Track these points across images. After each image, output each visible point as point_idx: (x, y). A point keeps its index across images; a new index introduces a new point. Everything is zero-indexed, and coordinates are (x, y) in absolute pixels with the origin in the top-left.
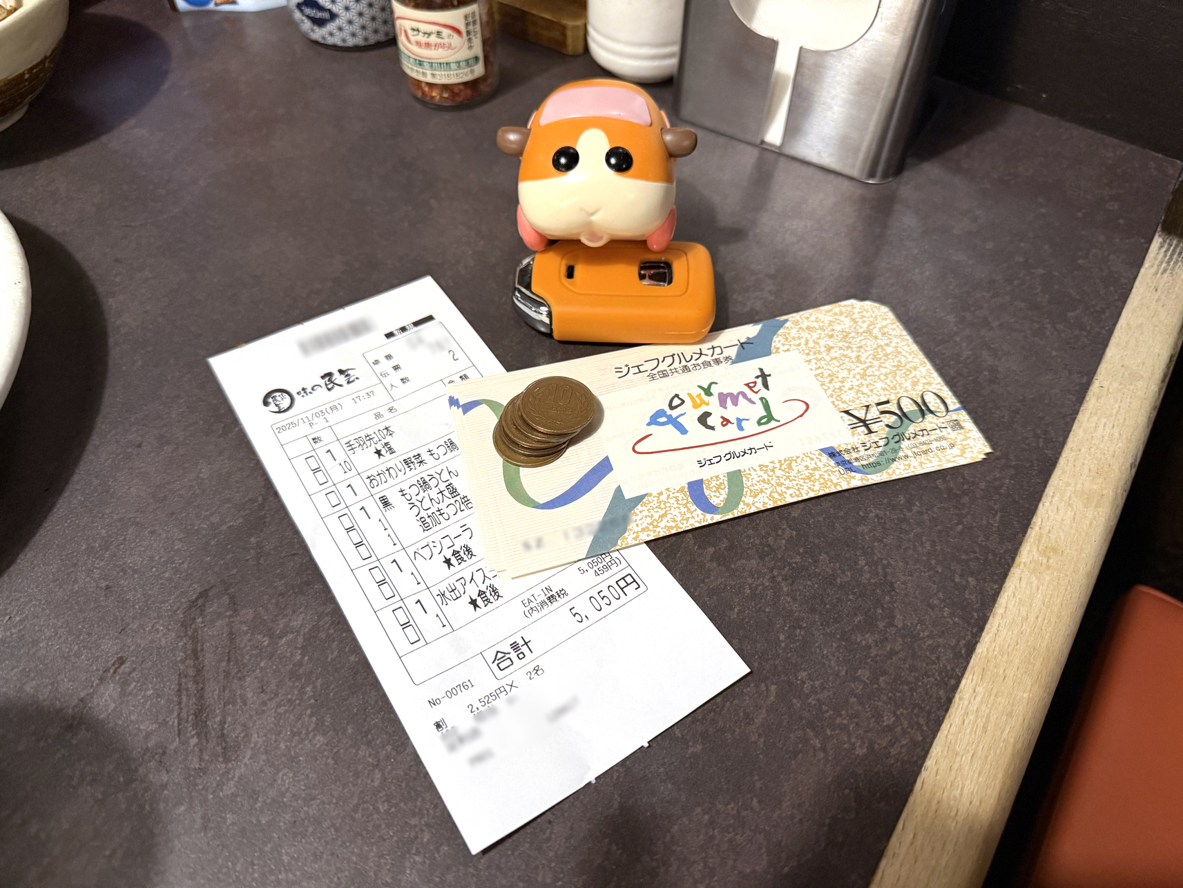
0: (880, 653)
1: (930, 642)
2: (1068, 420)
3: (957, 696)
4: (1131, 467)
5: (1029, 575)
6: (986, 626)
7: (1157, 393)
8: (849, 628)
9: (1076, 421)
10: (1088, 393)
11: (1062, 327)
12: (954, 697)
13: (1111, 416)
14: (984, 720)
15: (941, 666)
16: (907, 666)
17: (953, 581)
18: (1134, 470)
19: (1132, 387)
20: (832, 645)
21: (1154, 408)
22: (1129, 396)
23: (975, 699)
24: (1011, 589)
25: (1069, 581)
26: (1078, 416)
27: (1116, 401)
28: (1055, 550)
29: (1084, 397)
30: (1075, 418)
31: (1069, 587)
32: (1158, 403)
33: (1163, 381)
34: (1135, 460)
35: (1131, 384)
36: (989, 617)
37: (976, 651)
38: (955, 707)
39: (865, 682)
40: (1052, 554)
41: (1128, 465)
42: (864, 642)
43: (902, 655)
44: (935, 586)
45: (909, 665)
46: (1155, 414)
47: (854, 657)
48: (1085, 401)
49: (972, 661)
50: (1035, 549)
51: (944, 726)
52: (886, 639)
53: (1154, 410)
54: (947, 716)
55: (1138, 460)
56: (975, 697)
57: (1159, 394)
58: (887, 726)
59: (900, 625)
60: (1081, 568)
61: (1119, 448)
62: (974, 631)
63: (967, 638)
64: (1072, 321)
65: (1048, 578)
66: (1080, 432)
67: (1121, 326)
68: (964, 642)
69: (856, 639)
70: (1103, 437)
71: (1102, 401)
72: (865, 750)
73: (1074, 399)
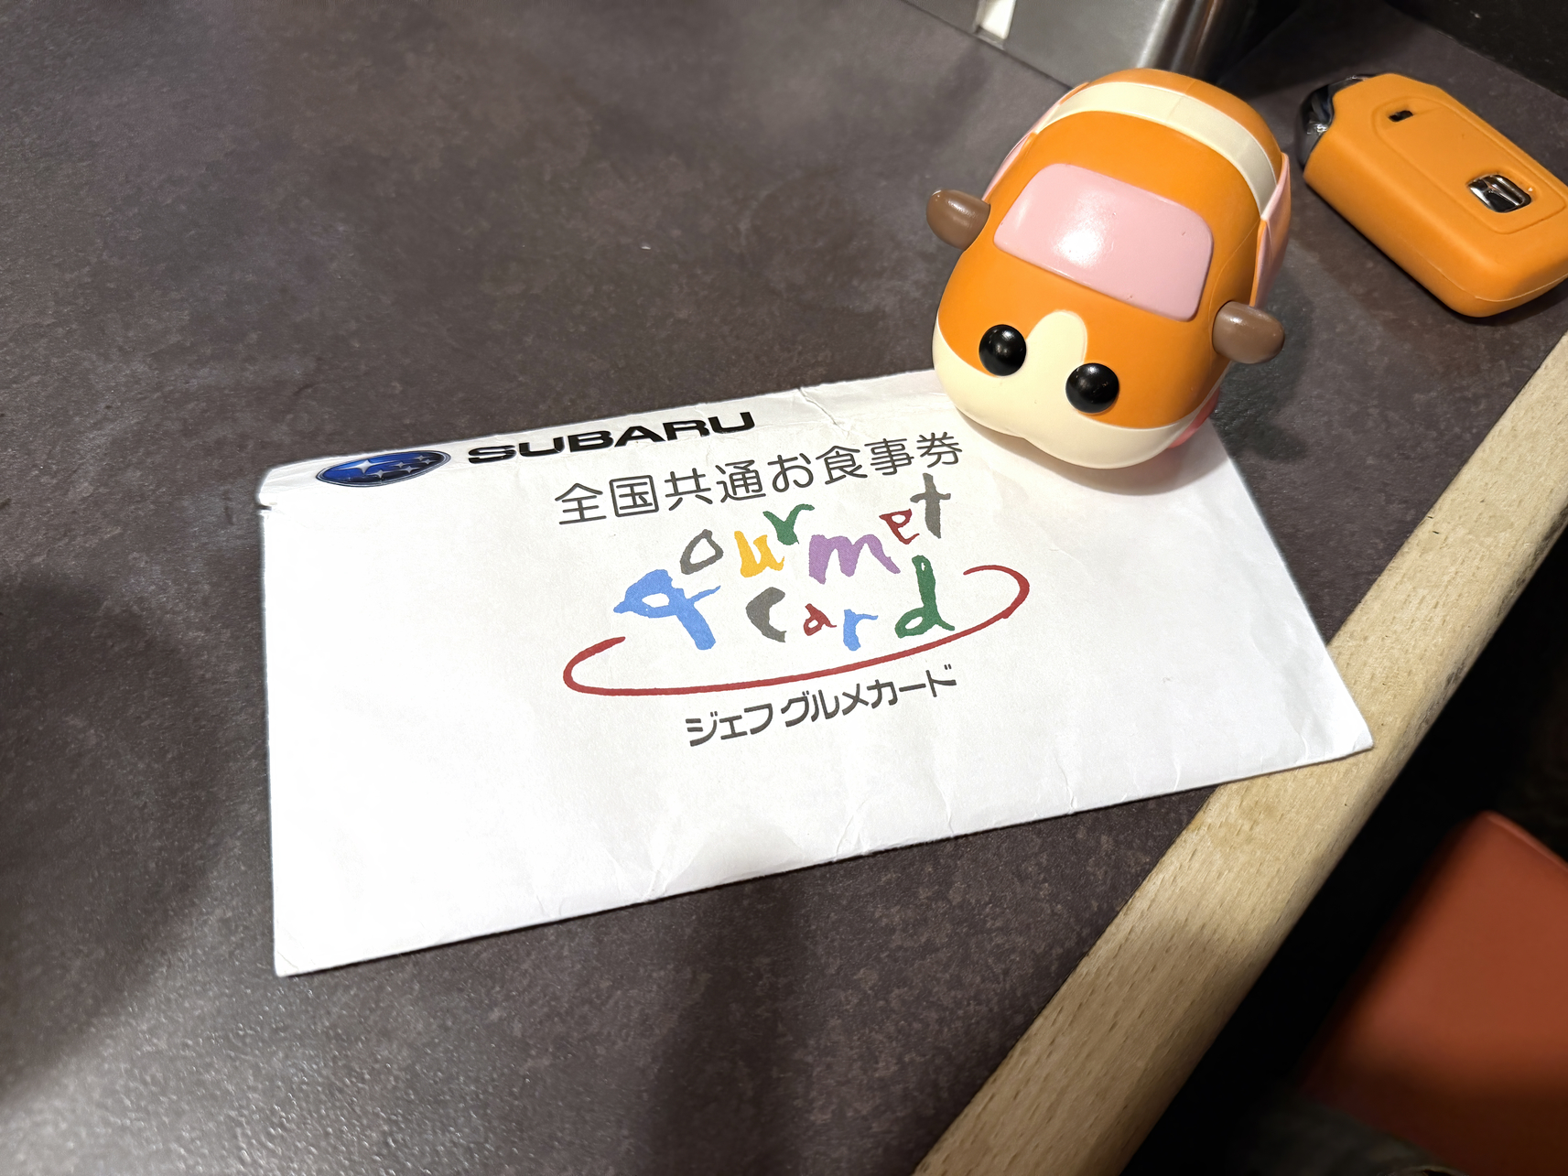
0: (908, 944)
1: (999, 940)
2: (1362, 581)
3: (1019, 1047)
4: (1449, 681)
5: (1211, 849)
6: (1109, 929)
7: (1531, 558)
8: (868, 891)
9: (1375, 587)
10: (1410, 540)
11: (1397, 418)
12: (1013, 1046)
13: (1437, 586)
14: (1054, 1096)
15: (1008, 986)
16: (948, 976)
17: (1073, 836)
18: (1453, 688)
19: (1489, 541)
20: (828, 917)
21: (1519, 581)
22: (1479, 557)
23: (1049, 1056)
24: (1172, 868)
25: (1279, 870)
26: (1379, 578)
27: (1455, 561)
28: (1269, 810)
29: (1399, 547)
30: (1375, 580)
31: (1276, 881)
32: (1529, 575)
33: (1547, 538)
34: (1460, 670)
35: (1488, 535)
36: (1118, 913)
37: (1078, 969)
38: (1009, 1066)
39: (865, 993)
40: (1262, 816)
41: (1444, 678)
42: (885, 920)
43: (943, 955)
44: (1039, 841)
45: (951, 976)
46: (1518, 592)
47: (861, 944)
48: (1399, 553)
49: (1064, 988)
50: (1236, 803)
51: (980, 1095)
52: (925, 920)
53: (1518, 585)
54: (991, 1079)
55: (1466, 669)
56: (1050, 1053)
57: (1535, 559)
58: (881, 1079)
59: (957, 900)
60: (1308, 850)
61: (1435, 645)
62: (1084, 934)
63: (1067, 945)
64: (1418, 410)
65: (1243, 858)
66: (1377, 606)
67: (1500, 431)
68: (1060, 951)
69: (874, 913)
70: (1413, 621)
71: (1430, 556)
72: (828, 1116)
73: (1381, 546)
